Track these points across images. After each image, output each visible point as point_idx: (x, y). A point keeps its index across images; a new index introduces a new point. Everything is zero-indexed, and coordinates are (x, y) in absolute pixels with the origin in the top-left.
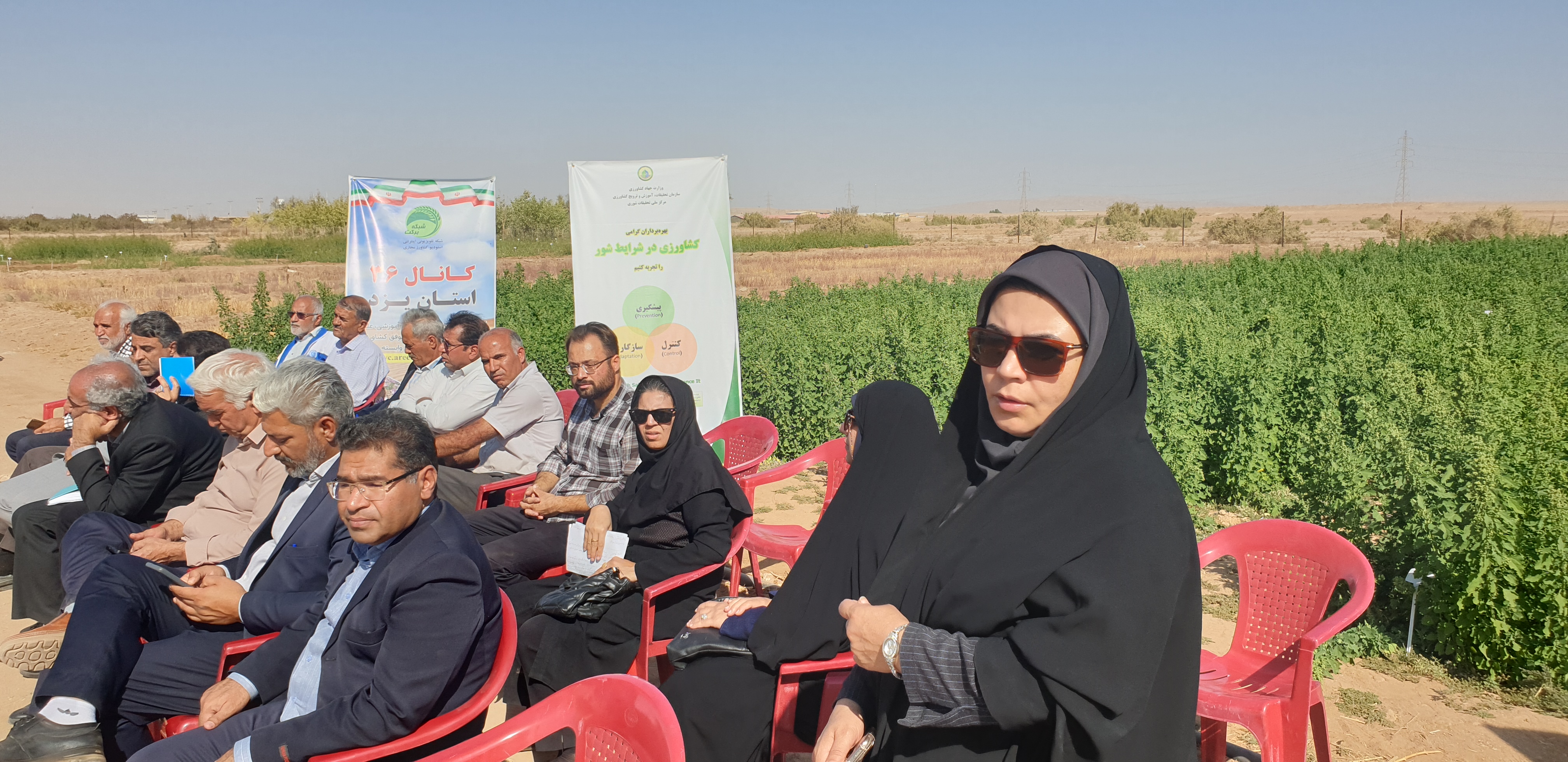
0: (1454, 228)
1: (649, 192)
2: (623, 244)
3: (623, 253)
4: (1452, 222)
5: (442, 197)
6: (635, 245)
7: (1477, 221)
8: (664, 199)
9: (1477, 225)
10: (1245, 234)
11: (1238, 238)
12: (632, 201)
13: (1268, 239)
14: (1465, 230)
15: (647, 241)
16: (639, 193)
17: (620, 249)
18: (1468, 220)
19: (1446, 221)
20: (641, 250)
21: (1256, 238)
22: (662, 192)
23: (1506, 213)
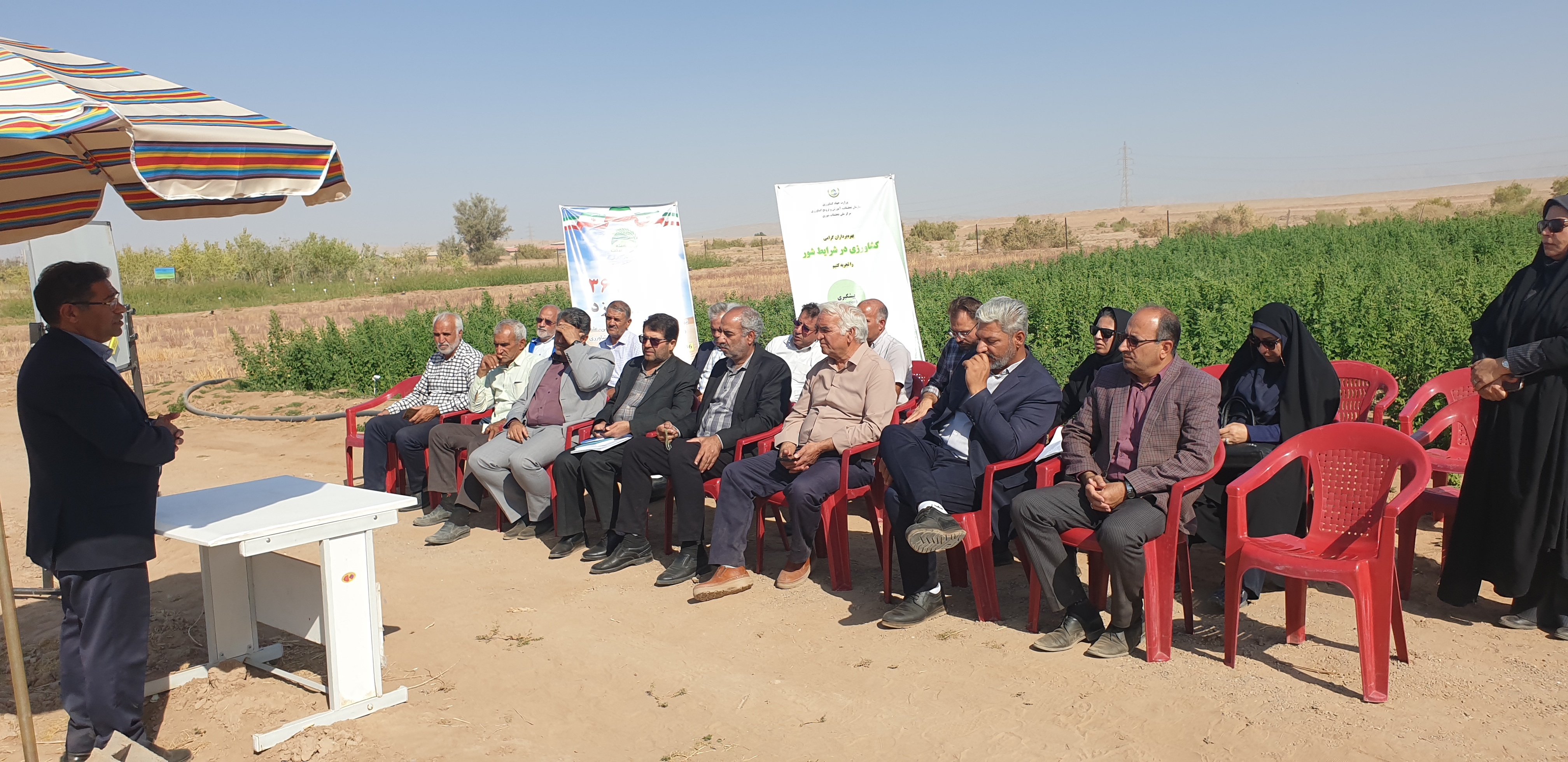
0: (1199, 225)
1: (837, 206)
2: (823, 248)
3: (823, 255)
4: (1198, 220)
5: (636, 221)
6: (831, 248)
7: (1218, 218)
8: (849, 211)
9: (1219, 221)
10: (1026, 241)
11: (1019, 244)
12: (826, 213)
13: (1045, 244)
14: (1209, 227)
15: (841, 244)
16: (831, 207)
17: (821, 252)
18: (1210, 218)
19: (1192, 220)
20: (836, 251)
21: (1036, 244)
22: (847, 206)
23: (1241, 210)
